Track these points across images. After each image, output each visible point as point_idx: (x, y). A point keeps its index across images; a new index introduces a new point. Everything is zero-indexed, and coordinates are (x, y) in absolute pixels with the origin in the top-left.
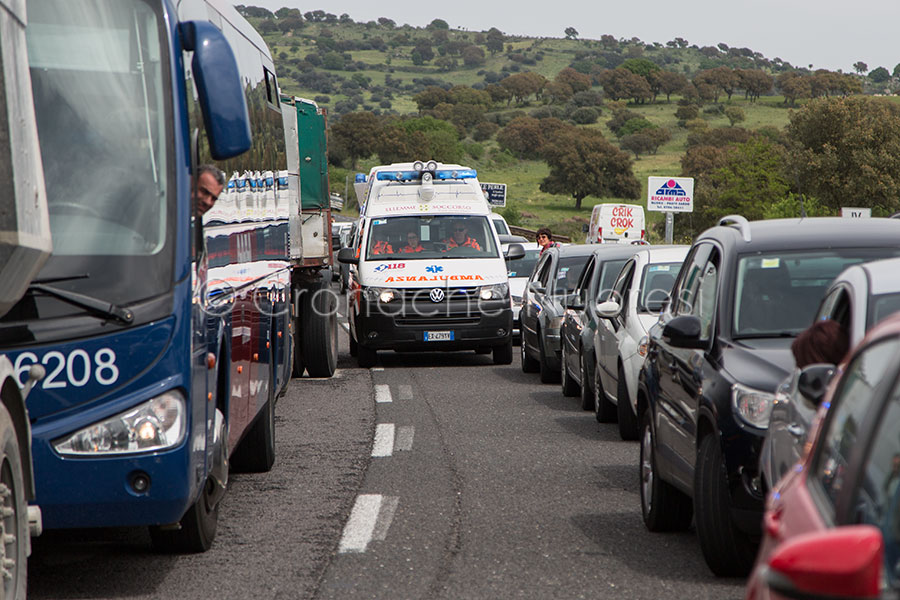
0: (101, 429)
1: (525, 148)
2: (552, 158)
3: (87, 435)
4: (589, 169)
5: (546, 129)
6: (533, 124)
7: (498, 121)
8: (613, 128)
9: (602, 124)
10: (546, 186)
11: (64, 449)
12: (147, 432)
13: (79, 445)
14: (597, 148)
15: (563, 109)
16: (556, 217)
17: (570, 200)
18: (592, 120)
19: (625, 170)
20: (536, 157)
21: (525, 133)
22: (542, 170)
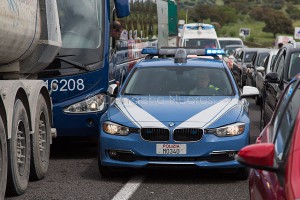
0: (79, 105)
1: (258, 17)
2: (266, 21)
3: (75, 106)
4: (278, 25)
5: (265, 11)
6: (261, 9)
7: (250, 9)
8: (287, 11)
9: (284, 10)
10: (264, 30)
11: (66, 111)
12: (93, 106)
13: (72, 109)
14: (281, 18)
15: (270, 5)
16: (267, 40)
17: (272, 34)
18: (280, 8)
19: (290, 25)
20: (262, 20)
21: (258, 13)
22: (263, 25)
